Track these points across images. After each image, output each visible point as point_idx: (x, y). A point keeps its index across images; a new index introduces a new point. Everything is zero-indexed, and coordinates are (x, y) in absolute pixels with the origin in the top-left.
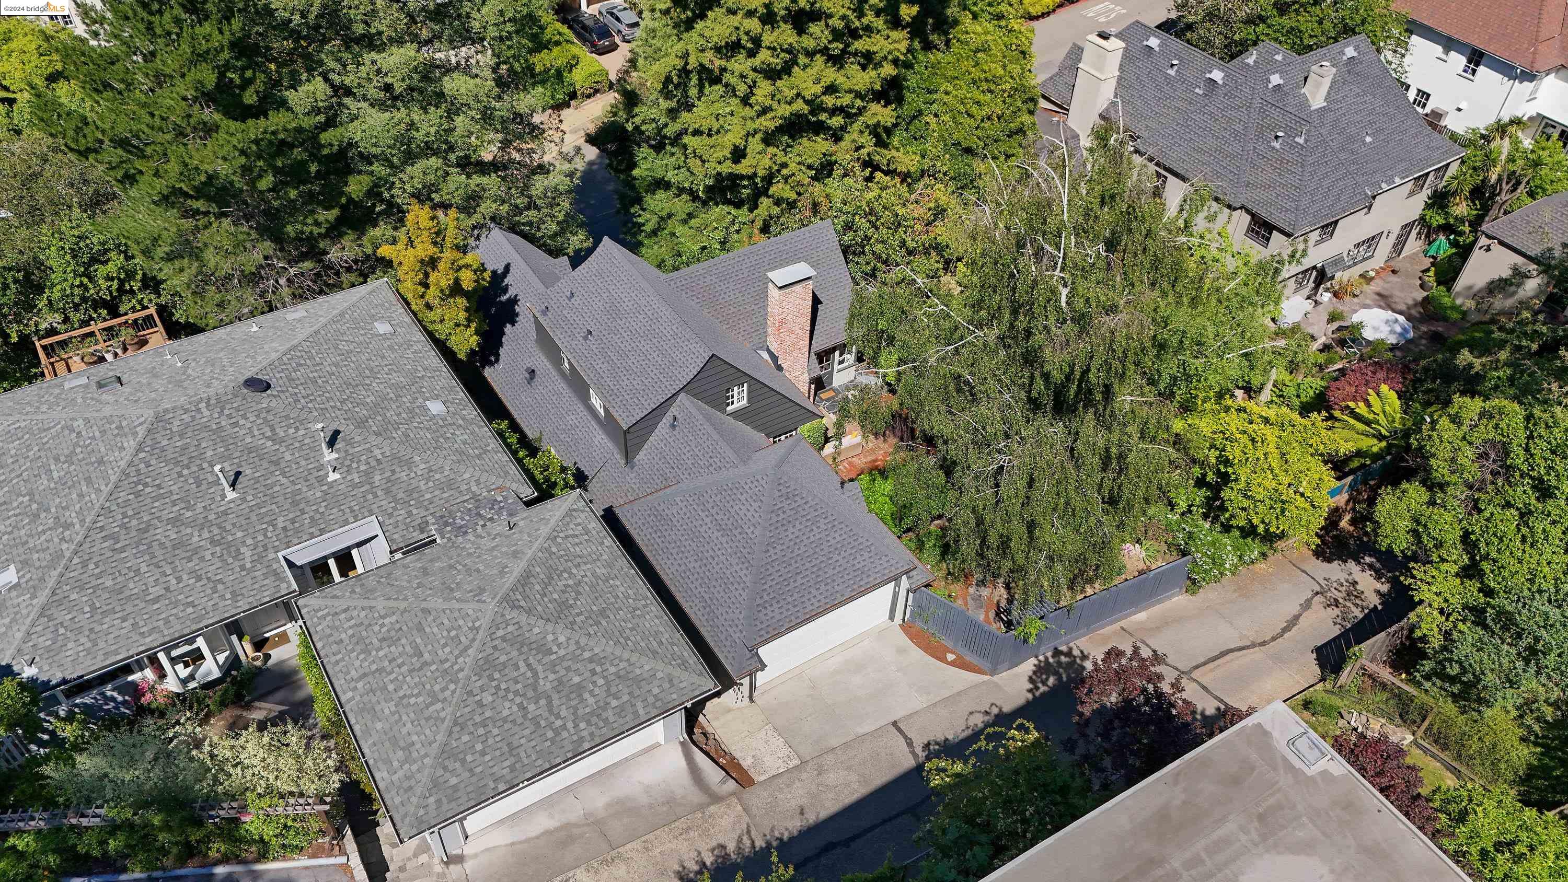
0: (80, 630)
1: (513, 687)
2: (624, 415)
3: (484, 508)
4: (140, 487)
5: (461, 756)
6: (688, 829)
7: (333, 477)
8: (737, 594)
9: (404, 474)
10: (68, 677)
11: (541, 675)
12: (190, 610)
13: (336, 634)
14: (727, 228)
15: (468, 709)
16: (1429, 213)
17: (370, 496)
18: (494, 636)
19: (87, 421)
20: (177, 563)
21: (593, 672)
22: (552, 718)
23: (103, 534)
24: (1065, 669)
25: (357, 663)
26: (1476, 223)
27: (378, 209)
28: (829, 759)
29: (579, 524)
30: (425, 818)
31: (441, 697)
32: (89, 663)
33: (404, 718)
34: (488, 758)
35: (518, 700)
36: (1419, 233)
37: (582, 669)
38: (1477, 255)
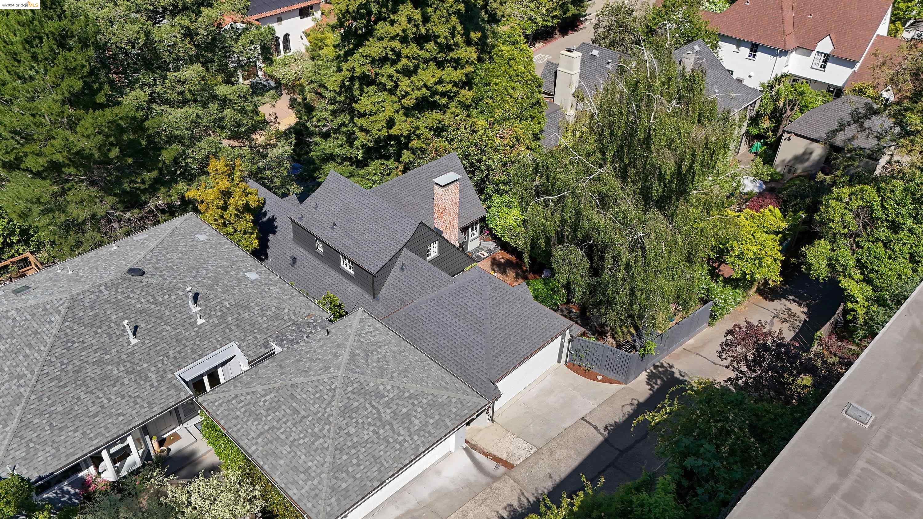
0: (45, 443)
1: (367, 421)
2: (371, 267)
3: (303, 327)
4: (70, 344)
5: (345, 469)
6: (486, 499)
7: (200, 321)
8: (477, 352)
9: (246, 314)
10: (43, 475)
11: (382, 411)
12: (121, 418)
13: (232, 413)
14: (381, 173)
15: (342, 439)
16: (751, 128)
17: (228, 331)
18: (346, 392)
19: (18, 310)
20: (106, 389)
21: (413, 404)
22: (396, 436)
23: (49, 377)
24: (663, 374)
25: (254, 428)
26: (775, 130)
27: (178, 172)
28: (554, 445)
29: (370, 326)
30: (332, 512)
31: (321, 435)
32: (57, 463)
33: (299, 453)
34: (362, 467)
35: (372, 428)
36: (746, 141)
37: (406, 404)
38: (784, 144)
